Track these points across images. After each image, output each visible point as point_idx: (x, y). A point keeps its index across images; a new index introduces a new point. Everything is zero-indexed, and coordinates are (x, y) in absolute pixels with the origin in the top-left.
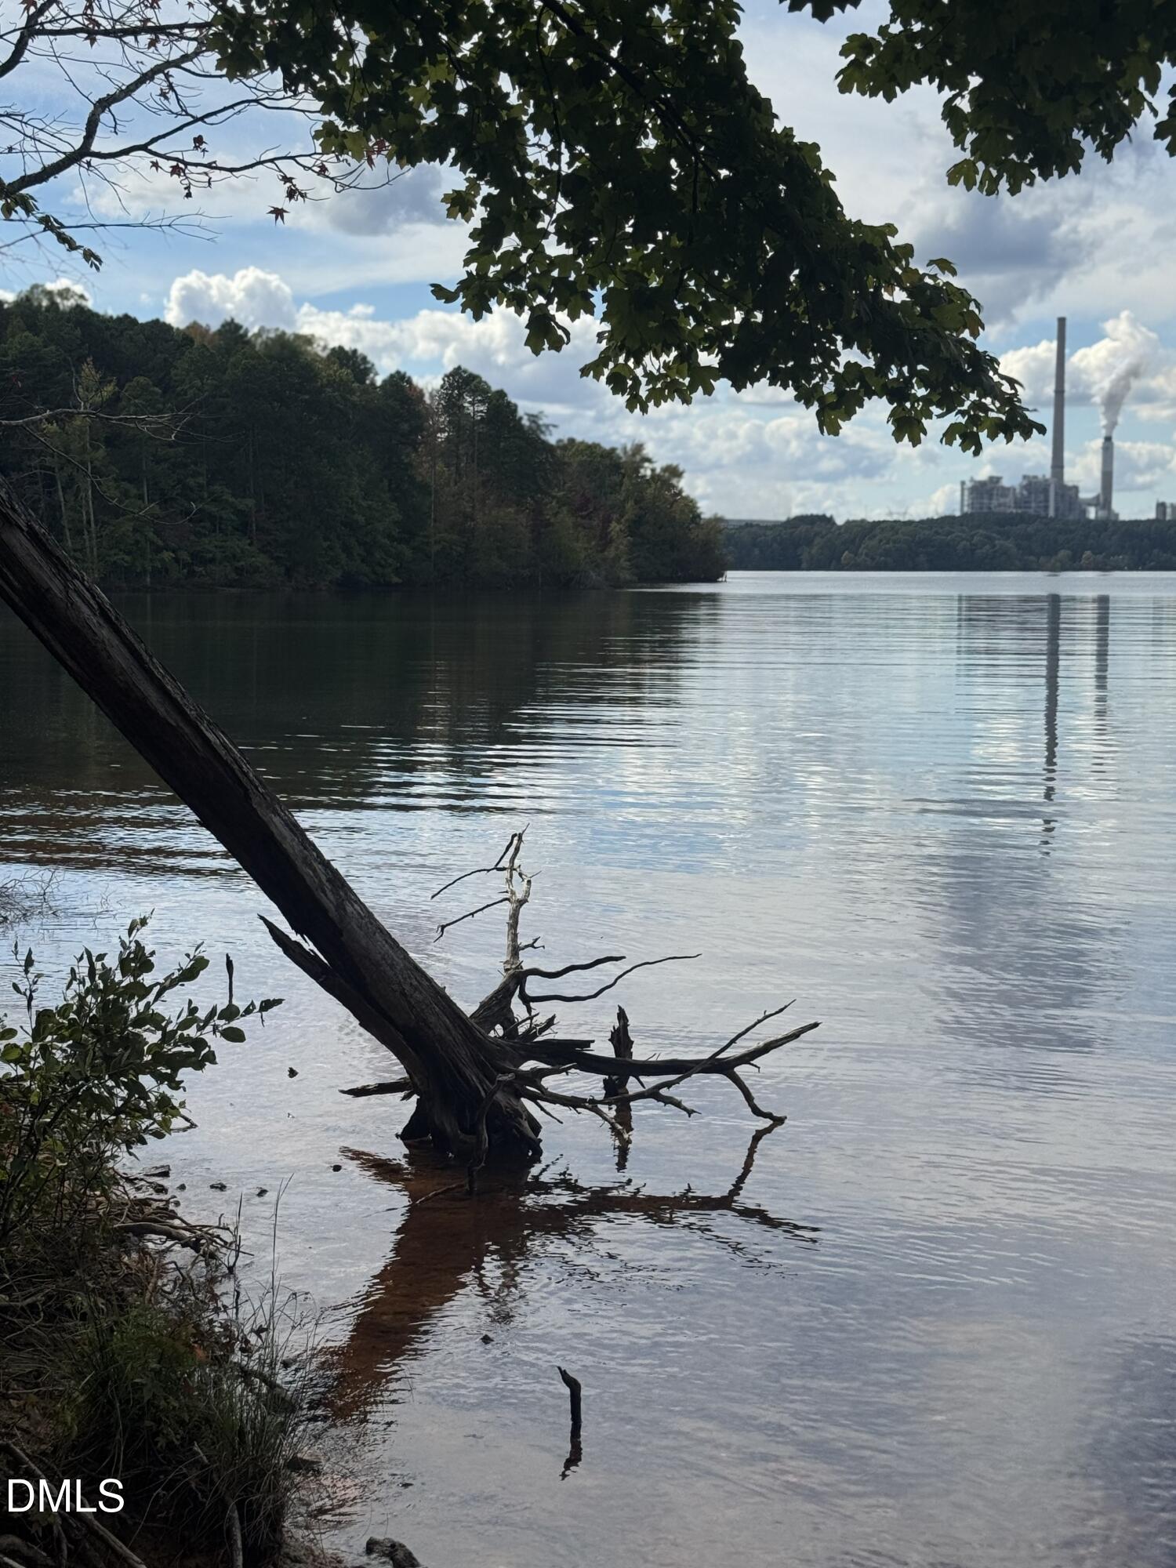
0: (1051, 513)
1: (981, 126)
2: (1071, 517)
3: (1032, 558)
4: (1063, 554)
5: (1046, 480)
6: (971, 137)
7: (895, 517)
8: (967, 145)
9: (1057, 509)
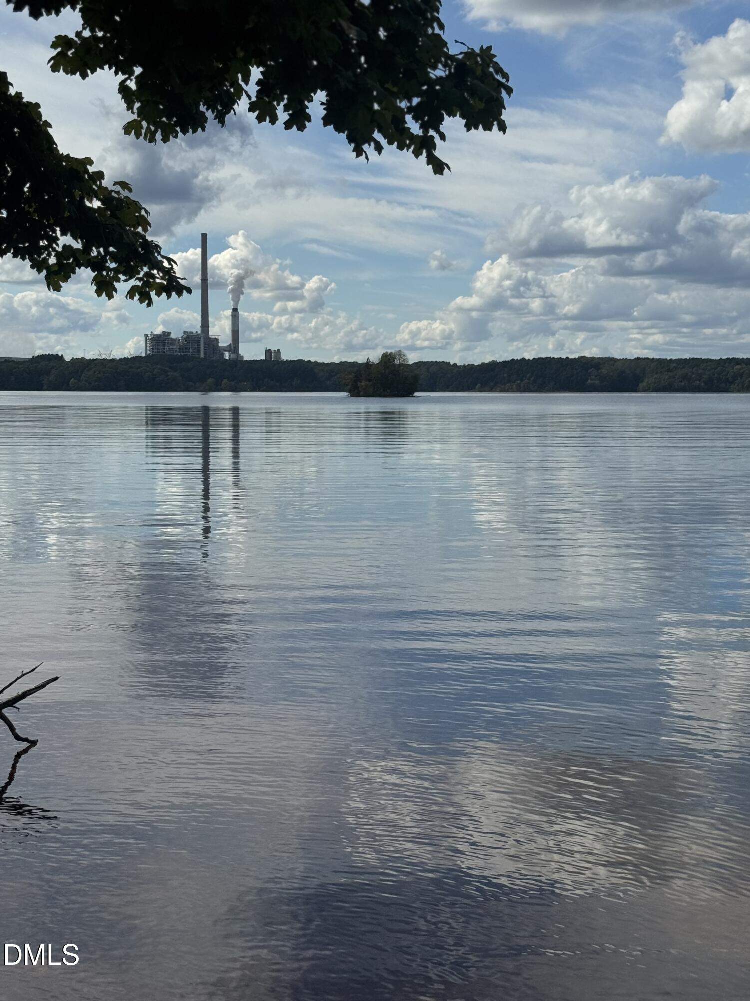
0: (202, 355)
1: (143, 99)
2: (215, 358)
3: (191, 383)
4: (210, 381)
5: (199, 335)
6: (137, 105)
7: (104, 357)
8: (135, 110)
9: (205, 353)
